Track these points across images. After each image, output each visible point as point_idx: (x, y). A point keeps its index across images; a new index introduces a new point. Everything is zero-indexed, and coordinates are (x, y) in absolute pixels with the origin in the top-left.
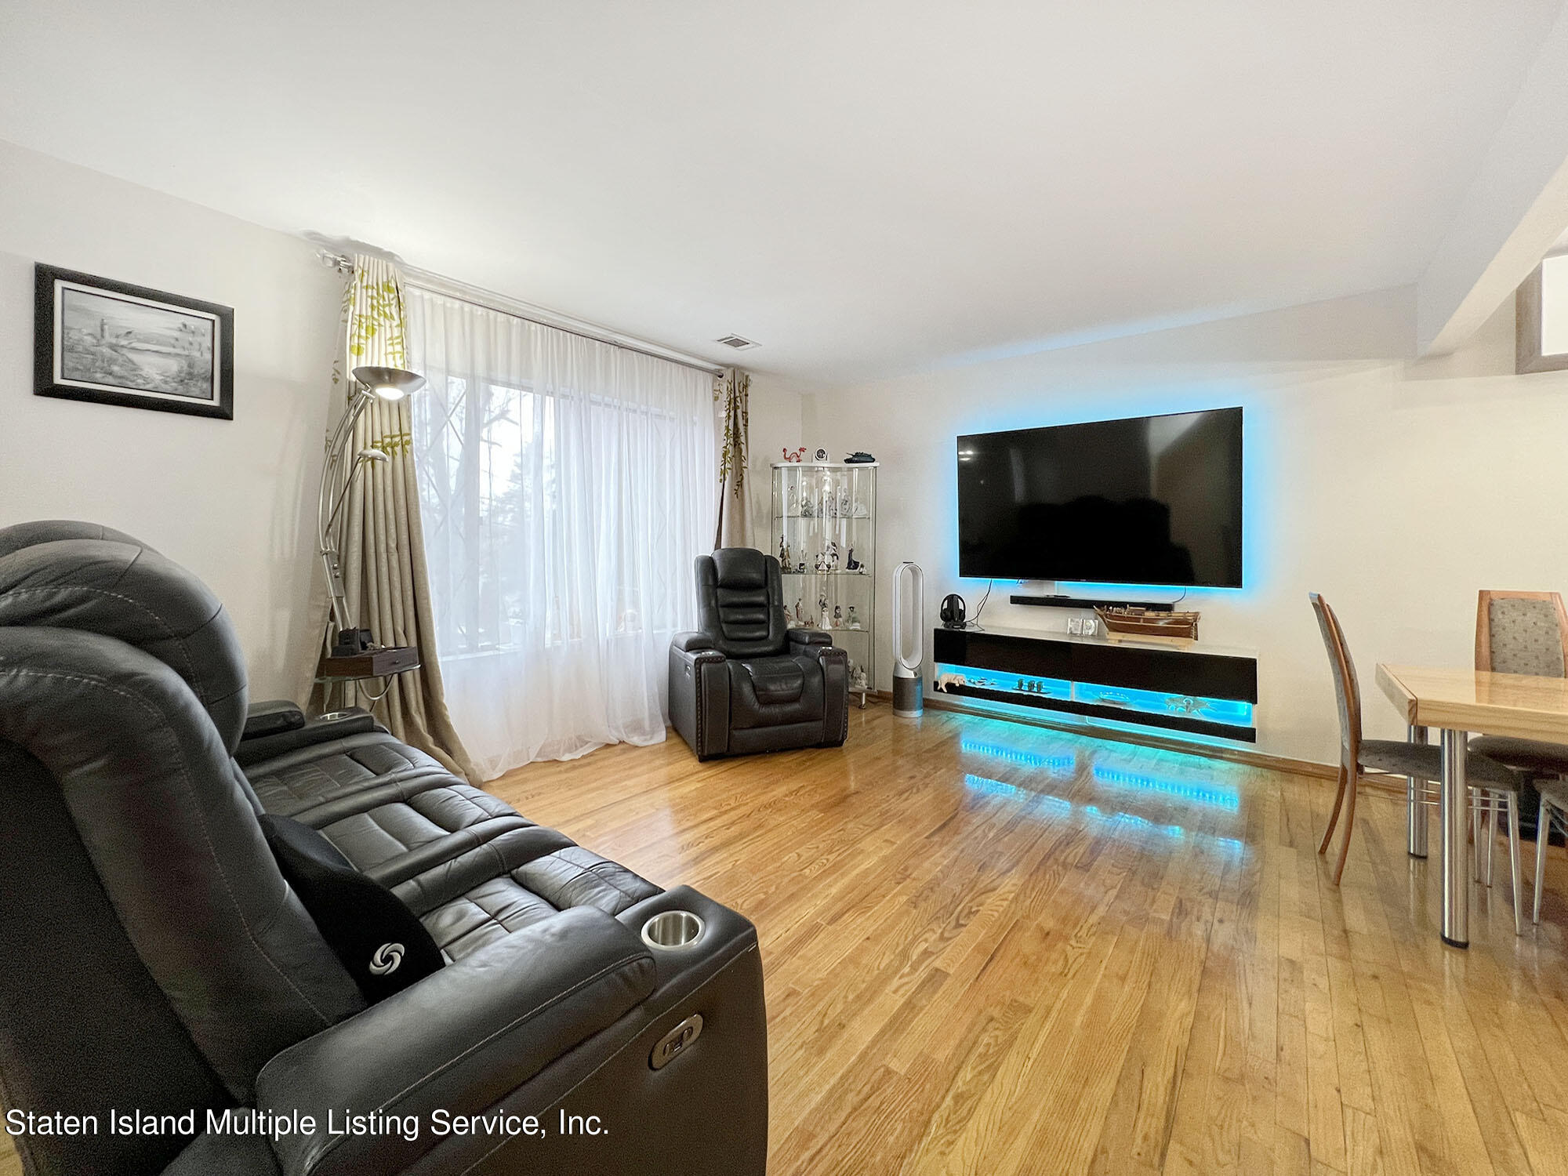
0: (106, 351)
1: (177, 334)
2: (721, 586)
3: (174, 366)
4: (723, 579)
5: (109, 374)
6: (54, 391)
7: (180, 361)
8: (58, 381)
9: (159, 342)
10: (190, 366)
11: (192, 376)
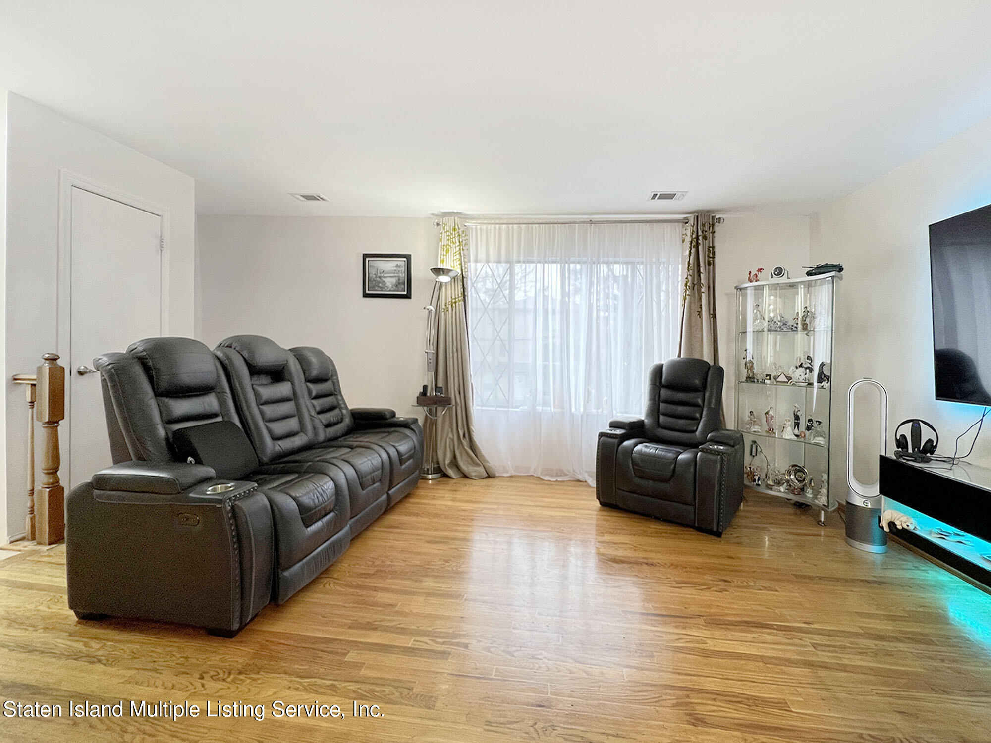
0: (378, 279)
1: (395, 269)
2: (664, 387)
3: (394, 280)
4: (667, 380)
5: (379, 287)
6: (366, 295)
7: (397, 279)
8: (367, 292)
9: (391, 273)
10: (399, 280)
11: (399, 283)
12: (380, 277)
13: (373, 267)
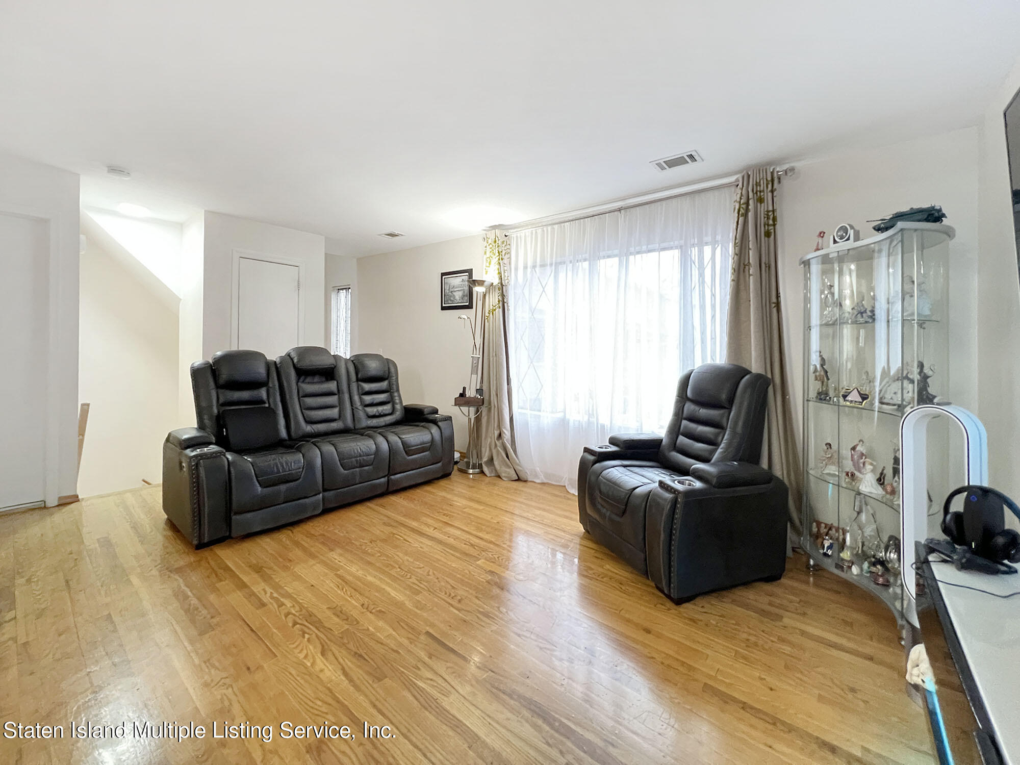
0: (450, 293)
2: (689, 399)
3: (461, 294)
5: (451, 300)
6: (443, 308)
7: (462, 291)
8: (444, 305)
9: (459, 287)
10: (464, 292)
11: (464, 296)
12: (452, 292)
13: (447, 283)
